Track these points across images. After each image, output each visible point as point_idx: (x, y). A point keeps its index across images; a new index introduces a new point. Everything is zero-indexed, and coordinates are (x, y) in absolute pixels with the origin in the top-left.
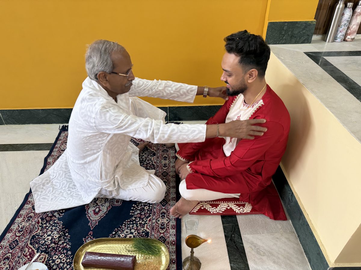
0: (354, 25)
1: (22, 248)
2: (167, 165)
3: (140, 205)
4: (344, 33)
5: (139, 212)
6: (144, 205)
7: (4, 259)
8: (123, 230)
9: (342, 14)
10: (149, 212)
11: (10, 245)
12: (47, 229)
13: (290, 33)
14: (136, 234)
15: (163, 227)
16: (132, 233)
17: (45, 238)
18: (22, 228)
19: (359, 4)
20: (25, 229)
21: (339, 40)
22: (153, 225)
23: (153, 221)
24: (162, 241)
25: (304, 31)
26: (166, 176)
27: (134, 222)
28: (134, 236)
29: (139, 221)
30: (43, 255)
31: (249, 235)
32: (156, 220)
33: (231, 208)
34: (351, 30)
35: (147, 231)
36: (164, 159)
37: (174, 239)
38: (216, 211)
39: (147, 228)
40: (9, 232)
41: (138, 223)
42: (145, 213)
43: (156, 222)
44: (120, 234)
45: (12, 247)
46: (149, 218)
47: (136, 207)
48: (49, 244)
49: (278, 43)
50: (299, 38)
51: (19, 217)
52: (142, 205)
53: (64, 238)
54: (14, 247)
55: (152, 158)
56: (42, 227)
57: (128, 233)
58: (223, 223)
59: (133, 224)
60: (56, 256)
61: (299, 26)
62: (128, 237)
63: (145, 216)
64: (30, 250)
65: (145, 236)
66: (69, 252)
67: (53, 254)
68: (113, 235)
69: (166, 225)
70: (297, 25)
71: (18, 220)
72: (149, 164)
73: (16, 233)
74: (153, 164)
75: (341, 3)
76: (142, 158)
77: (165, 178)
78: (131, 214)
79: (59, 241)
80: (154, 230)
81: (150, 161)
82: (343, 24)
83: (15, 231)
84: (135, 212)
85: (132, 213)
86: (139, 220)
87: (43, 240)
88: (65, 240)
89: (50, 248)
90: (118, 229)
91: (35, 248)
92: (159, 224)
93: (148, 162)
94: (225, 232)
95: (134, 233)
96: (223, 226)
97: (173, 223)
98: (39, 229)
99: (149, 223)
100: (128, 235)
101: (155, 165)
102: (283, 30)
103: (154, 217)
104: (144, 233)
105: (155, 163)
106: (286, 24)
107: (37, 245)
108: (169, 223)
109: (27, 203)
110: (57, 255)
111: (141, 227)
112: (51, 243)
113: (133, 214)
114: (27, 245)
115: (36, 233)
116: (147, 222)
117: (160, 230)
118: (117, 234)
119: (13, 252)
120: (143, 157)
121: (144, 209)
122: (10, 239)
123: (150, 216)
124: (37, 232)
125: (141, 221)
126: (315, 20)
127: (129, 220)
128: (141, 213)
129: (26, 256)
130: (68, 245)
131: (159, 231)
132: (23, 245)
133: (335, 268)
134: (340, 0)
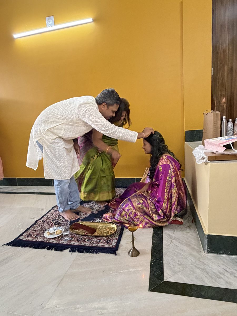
4: (231, 134)
9: (227, 125)
13: (198, 136)
19: (236, 120)
20: (51, 218)
49: (192, 141)
64: (52, 223)
102: (194, 134)
106: (195, 131)
107: (55, 222)
122: (44, 220)
129: (49, 225)
132: (49, 221)
133: (209, 235)
134: (223, 118)
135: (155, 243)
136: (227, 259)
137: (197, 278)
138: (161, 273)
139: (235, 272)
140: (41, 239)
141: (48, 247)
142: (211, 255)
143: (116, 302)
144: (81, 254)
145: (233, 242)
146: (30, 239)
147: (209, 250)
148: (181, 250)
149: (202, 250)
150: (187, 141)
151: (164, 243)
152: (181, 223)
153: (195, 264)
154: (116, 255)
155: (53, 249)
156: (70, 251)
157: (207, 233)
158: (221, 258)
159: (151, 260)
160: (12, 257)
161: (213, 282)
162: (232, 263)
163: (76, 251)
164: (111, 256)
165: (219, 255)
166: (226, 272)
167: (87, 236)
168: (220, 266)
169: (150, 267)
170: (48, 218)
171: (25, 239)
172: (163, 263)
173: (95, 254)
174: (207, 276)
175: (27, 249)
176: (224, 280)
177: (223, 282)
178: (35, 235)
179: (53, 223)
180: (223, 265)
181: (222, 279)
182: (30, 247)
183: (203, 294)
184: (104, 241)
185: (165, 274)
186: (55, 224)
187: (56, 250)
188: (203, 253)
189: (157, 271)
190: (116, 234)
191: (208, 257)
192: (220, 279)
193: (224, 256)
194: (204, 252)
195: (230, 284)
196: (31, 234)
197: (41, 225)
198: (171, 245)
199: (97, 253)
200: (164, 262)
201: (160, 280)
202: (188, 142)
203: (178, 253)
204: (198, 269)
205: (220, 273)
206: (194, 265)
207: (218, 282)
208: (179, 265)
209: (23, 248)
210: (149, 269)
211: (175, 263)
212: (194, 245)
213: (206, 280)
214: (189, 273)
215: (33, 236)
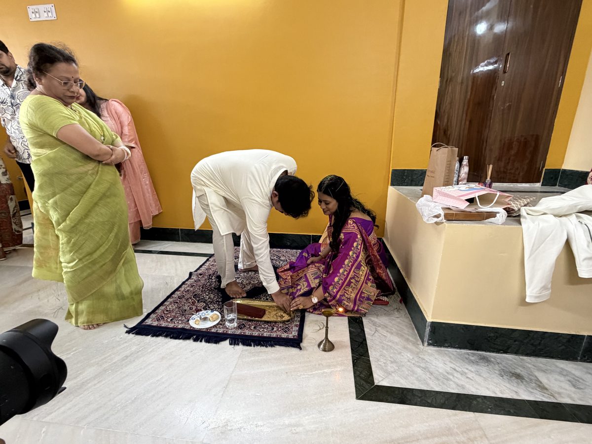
0: (463, 173)
1: (187, 299)
11: (178, 297)
13: (410, 178)
25: (421, 177)
34: (461, 178)
49: (401, 185)
50: (418, 182)
51: (185, 285)
53: (217, 297)
56: (202, 291)
60: (211, 305)
61: (416, 172)
64: (193, 301)
66: (220, 303)
67: (209, 303)
83: (183, 291)
87: (203, 297)
98: (199, 291)
102: (404, 175)
106: (406, 171)
107: (198, 299)
109: (191, 279)
112: (208, 299)
114: (191, 298)
115: (197, 293)
119: (181, 300)
129: (190, 303)
133: (432, 323)
135: (354, 331)
136: (453, 354)
137: (417, 379)
138: (369, 374)
139: (467, 371)
140: (180, 325)
141: (195, 337)
142: (432, 349)
143: (314, 416)
144: (248, 348)
145: (463, 332)
146: (164, 324)
147: (430, 342)
148: (391, 341)
149: (420, 342)
150: (392, 185)
151: (366, 333)
152: (386, 304)
153: (413, 362)
154: (301, 349)
155: (203, 340)
156: (231, 344)
157: (430, 319)
158: (446, 352)
159: (353, 357)
160: (140, 353)
161: (440, 385)
162: (461, 360)
163: (240, 344)
164: (293, 351)
165: (442, 349)
166: (454, 371)
167: (252, 320)
168: (446, 364)
169: (352, 367)
170: (186, 292)
171: (155, 324)
172: (369, 361)
173: (269, 349)
174: (432, 377)
175: (161, 340)
176: (454, 382)
177: (454, 386)
178: (171, 319)
179: (195, 300)
180: (450, 362)
181: (451, 380)
182: (166, 336)
183: (429, 401)
184: (280, 329)
185: (375, 375)
186: (198, 302)
187: (208, 341)
188: (421, 346)
189: (364, 372)
190: (296, 319)
191: (429, 351)
192: (449, 382)
193: (450, 350)
194: (423, 345)
195: (463, 387)
196: (162, 316)
197: (177, 303)
198: (376, 334)
199: (272, 346)
200: (371, 359)
201: (369, 383)
202: (394, 185)
203: (387, 345)
204: (419, 369)
205: (448, 373)
206: (411, 363)
207: (447, 386)
208: (392, 362)
209: (154, 338)
210: (352, 369)
211: (385, 360)
212: (409, 335)
213: (430, 382)
214: (407, 373)
215: (166, 319)
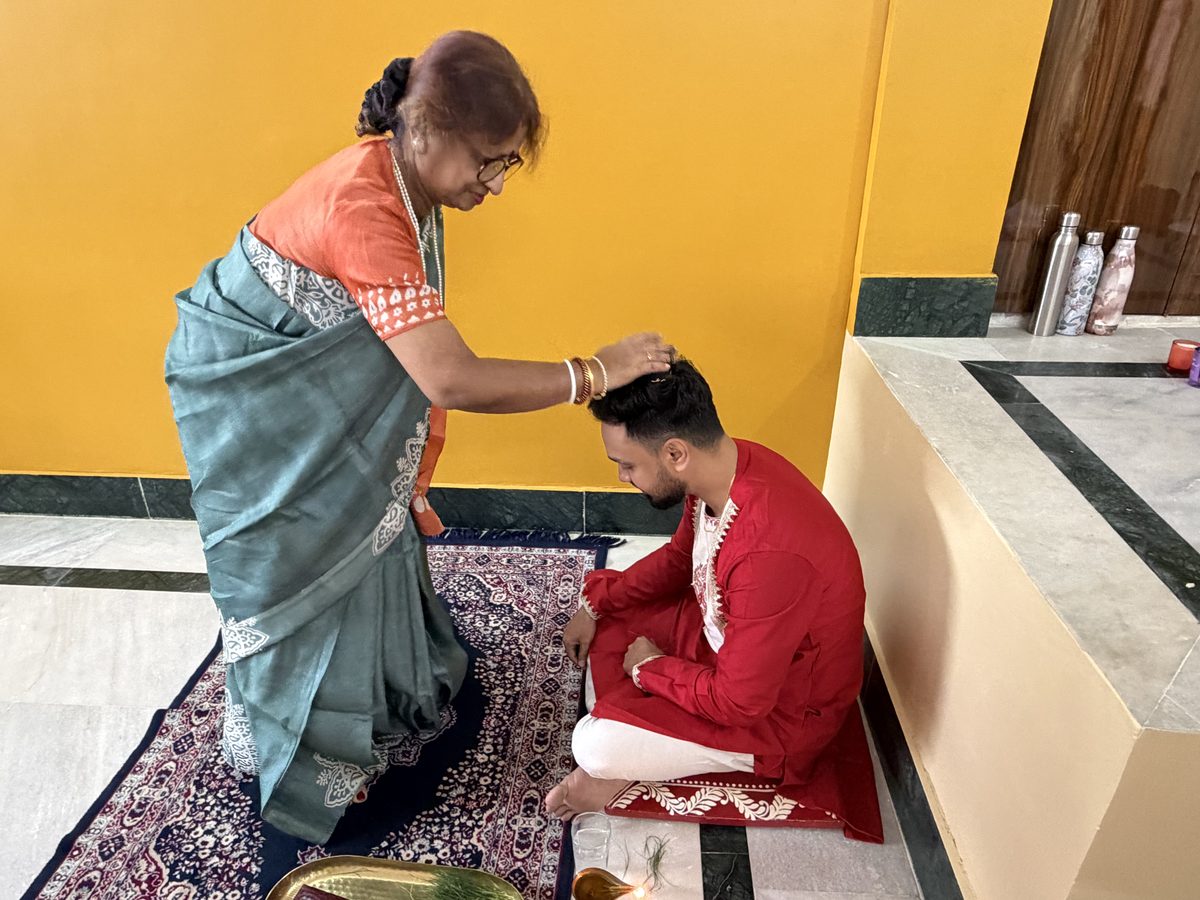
0: (1111, 291)
1: (131, 860)
2: (561, 661)
3: (468, 771)
4: (1083, 309)
5: (461, 790)
6: (478, 772)
7: (80, 886)
8: (412, 838)
9: (1074, 262)
10: (490, 794)
11: (101, 847)
12: (207, 813)
13: (923, 307)
14: (445, 854)
15: (524, 842)
16: (434, 851)
17: (196, 840)
18: (140, 806)
19: (1123, 237)
20: (150, 810)
21: (1069, 330)
22: (497, 832)
23: (499, 822)
24: (515, 885)
25: (965, 304)
26: (553, 692)
27: (446, 819)
28: (439, 861)
29: (458, 817)
30: (184, 887)
31: (777, 892)
32: (508, 818)
33: (731, 804)
34: (1102, 305)
35: (476, 850)
36: (554, 643)
37: (551, 882)
38: (686, 810)
39: (479, 840)
40: (105, 812)
41: (457, 822)
42: (478, 797)
43: (507, 824)
44: (402, 851)
45: (107, 853)
46: (489, 812)
47: (456, 776)
48: (206, 859)
49: (890, 332)
50: (950, 322)
51: (135, 772)
52: (472, 773)
53: (246, 844)
54: (112, 854)
55: (521, 637)
56: (194, 806)
57: (424, 850)
58: (703, 848)
59: (442, 824)
60: (218, 893)
61: (950, 289)
62: (423, 859)
63: (478, 805)
64: (153, 868)
65: (470, 864)
66: (254, 885)
67: (210, 885)
68: (381, 849)
69: (536, 836)
70: (943, 287)
71: (133, 779)
72: (509, 653)
73: (122, 817)
74: (520, 656)
75: (1066, 231)
76: (491, 634)
77: (548, 697)
78: (438, 794)
79: (233, 850)
80: (497, 847)
81: (512, 646)
82: (1078, 287)
83: (122, 812)
84: (451, 790)
85: (443, 791)
86: (458, 814)
87: (192, 843)
88: (250, 848)
89: (206, 868)
90: (397, 834)
91: (165, 862)
92: (514, 831)
93: (507, 648)
94: (704, 874)
95: (442, 852)
96: (702, 855)
97: (554, 832)
98: (184, 809)
99: (486, 827)
100: (421, 856)
101: (525, 658)
102: (905, 299)
103: (504, 809)
104: (468, 856)
105: (527, 650)
106: (912, 284)
107: (171, 855)
108: (542, 830)
109: (162, 734)
110: (221, 890)
111: (462, 837)
112: (212, 855)
113: (445, 795)
114: (147, 851)
115: (175, 819)
116: (480, 823)
117: (515, 849)
118: (393, 849)
119: (108, 869)
120: (497, 632)
121: (477, 782)
122: (106, 833)
123: (491, 806)
124: (177, 816)
125: (465, 818)
126: (995, 276)
127: (431, 812)
128: (467, 793)
129: (138, 883)
130: (253, 865)
131: (512, 851)
132: (135, 851)
134: (1065, 224)
150: (861, 330)
179: (162, 865)
202: (864, 334)
